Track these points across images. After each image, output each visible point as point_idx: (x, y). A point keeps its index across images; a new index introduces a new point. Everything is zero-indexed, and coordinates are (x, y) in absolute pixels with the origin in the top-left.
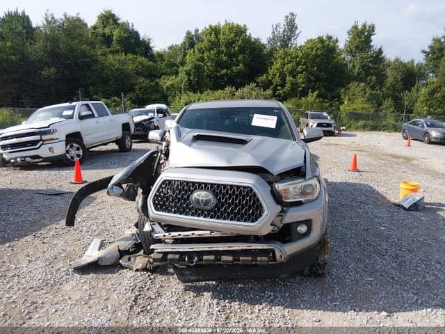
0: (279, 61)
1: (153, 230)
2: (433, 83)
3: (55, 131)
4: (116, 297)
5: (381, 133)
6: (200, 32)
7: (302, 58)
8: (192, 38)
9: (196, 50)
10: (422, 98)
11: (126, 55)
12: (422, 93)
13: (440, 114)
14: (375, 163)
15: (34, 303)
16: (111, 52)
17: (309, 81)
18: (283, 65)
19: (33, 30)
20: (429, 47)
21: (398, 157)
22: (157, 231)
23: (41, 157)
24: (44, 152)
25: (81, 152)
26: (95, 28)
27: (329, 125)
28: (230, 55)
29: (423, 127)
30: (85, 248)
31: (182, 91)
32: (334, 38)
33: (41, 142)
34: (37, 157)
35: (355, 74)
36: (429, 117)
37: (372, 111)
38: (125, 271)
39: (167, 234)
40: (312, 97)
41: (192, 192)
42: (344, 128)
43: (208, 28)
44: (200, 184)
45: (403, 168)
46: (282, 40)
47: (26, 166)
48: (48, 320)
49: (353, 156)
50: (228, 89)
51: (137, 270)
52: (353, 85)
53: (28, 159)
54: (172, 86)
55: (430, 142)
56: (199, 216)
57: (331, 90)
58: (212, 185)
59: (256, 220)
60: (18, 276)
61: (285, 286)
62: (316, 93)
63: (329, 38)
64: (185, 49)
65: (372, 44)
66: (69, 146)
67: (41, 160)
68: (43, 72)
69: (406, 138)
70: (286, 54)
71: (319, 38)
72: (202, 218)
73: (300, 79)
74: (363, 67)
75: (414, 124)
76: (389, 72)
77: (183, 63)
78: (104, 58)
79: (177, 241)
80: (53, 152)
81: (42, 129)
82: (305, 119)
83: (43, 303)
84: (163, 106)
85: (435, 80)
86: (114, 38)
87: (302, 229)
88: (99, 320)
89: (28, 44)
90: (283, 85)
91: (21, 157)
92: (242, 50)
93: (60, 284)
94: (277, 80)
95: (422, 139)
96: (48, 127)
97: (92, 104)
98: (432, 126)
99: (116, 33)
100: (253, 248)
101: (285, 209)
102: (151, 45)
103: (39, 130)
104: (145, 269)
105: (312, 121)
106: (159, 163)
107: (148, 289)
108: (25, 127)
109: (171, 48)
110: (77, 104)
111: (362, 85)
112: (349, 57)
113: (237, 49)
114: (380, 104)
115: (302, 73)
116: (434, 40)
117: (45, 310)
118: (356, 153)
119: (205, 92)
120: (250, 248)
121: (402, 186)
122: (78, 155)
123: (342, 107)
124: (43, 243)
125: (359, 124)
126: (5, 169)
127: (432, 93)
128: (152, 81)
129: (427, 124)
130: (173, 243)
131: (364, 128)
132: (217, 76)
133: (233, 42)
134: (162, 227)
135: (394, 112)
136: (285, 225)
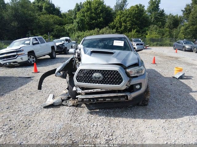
0: (119, 16)
1: (77, 90)
2: (186, 25)
3: (22, 50)
4: (63, 116)
5: (164, 47)
6: (82, 4)
7: (129, 15)
8: (79, 7)
9: (81, 12)
10: (181, 31)
11: (49, 15)
12: (182, 29)
13: (189, 38)
14: (163, 60)
15: (30, 120)
16: (42, 14)
17: (132, 25)
18: (120, 18)
19: (6, 4)
20: (185, 8)
21: (172, 57)
22: (79, 90)
23: (17, 62)
24: (19, 60)
25: (34, 59)
26: (34, 3)
27: (142, 44)
28: (97, 14)
29: (182, 44)
30: (46, 99)
31: (76, 31)
32: (143, 5)
33: (17, 56)
34: (16, 62)
35: (152, 21)
36: (185, 40)
37: (160, 37)
38: (65, 106)
39: (83, 91)
40: (133, 32)
41: (93, 74)
42: (148, 45)
43: (86, 1)
44: (96, 70)
45: (175, 62)
46: (120, 7)
47: (11, 66)
48: (37, 126)
49: (153, 58)
50: (96, 29)
51: (70, 106)
52: (151, 26)
53: (12, 63)
54: (71, 29)
55: (185, 51)
56: (96, 83)
57: (142, 29)
58: (101, 70)
59: (120, 84)
60: (21, 111)
61: (131, 110)
62: (135, 30)
63: (141, 5)
64: (75, 11)
65: (159, 8)
66: (29, 57)
67: (17, 63)
68: (12, 24)
69: (175, 49)
70: (121, 13)
71: (136, 5)
72: (97, 84)
73: (128, 24)
74: (156, 18)
75: (179, 43)
76: (167, 20)
77: (75, 18)
78: (39, 17)
79: (86, 94)
80: (23, 60)
81: (17, 50)
82: (131, 42)
83: (34, 120)
84: (68, 38)
85: (187, 23)
86: (43, 7)
87: (138, 87)
88: (59, 125)
89: (4, 11)
90: (121, 27)
91: (8, 63)
92: (102, 11)
93: (39, 113)
94: (118, 25)
95: (182, 49)
96: (20, 49)
97: (38, 38)
98: (186, 43)
99: (44, 5)
100: (119, 95)
101: (131, 79)
102: (60, 10)
103: (16, 50)
104: (73, 106)
105: (134, 43)
106: (75, 62)
107: (76, 113)
108: (8, 49)
109: (69, 11)
110: (31, 38)
111: (155, 26)
112: (149, 14)
113: (99, 11)
114: (163, 35)
115: (129, 21)
116: (187, 5)
117: (35, 123)
118: (155, 56)
119: (86, 31)
120: (117, 95)
121: (175, 69)
122: (33, 61)
123: (147, 36)
124: (28, 97)
125: (154, 44)
126: (2, 68)
127: (186, 29)
128: (62, 27)
129: (184, 43)
130: (85, 95)
131: (157, 45)
132: (91, 24)
133: (98, 8)
134: (80, 88)
135: (169, 38)
136: (131, 85)
